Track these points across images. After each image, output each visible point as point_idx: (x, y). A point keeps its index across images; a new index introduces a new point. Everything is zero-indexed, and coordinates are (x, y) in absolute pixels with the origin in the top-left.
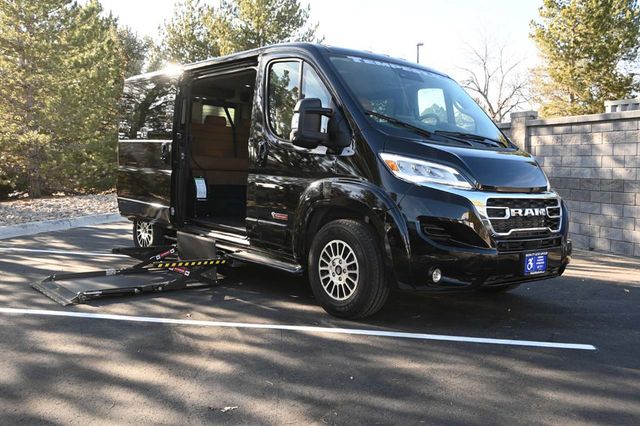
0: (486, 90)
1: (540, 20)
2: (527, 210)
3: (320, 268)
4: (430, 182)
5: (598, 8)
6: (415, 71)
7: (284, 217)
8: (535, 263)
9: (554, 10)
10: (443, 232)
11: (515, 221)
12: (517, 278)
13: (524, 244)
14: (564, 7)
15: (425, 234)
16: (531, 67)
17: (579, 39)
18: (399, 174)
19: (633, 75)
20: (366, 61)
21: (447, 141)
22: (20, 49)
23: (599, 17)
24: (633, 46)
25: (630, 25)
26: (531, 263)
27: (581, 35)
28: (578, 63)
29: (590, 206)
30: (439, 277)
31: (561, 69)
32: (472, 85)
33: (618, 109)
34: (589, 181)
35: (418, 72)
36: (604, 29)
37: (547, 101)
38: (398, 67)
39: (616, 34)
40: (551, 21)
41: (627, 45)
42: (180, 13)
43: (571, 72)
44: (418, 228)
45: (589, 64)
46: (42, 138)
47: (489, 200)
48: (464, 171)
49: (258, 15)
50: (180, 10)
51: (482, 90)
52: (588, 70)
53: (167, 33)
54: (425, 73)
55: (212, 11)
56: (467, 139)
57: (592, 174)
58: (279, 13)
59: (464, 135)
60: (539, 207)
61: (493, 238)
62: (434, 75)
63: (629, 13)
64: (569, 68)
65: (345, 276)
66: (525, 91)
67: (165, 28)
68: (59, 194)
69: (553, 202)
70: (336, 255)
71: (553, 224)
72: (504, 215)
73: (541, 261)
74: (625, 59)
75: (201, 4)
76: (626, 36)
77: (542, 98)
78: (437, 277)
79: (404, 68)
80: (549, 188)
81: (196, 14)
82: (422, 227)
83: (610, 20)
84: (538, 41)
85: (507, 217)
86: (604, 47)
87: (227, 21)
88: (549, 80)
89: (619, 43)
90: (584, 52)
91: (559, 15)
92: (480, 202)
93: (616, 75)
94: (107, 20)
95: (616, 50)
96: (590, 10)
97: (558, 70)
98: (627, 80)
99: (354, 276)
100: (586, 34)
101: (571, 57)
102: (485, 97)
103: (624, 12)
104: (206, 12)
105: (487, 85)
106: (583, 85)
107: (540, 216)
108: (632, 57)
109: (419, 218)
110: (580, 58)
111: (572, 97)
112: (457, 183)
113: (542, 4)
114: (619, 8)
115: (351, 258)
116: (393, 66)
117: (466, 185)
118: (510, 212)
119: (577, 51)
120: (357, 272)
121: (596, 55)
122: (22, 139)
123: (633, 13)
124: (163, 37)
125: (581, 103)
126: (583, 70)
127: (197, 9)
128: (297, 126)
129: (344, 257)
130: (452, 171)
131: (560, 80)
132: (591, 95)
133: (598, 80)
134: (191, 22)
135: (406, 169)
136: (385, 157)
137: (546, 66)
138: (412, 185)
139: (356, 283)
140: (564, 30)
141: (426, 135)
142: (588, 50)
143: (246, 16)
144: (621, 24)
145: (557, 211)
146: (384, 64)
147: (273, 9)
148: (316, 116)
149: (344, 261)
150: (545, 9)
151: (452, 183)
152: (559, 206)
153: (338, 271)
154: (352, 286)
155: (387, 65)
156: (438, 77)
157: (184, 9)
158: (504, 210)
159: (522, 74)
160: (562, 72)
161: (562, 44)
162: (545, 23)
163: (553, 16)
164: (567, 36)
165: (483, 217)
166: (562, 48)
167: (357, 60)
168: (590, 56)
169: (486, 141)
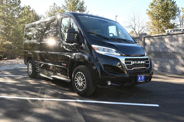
0: (135, 28)
1: (149, 9)
2: (138, 62)
3: (75, 81)
4: (107, 54)
5: (165, 5)
6: (106, 20)
7: (65, 65)
8: (141, 78)
9: (153, 6)
10: (111, 69)
11: (134, 65)
12: (136, 83)
13: (137, 72)
14: (156, 5)
15: (105, 70)
16: (147, 22)
17: (160, 14)
18: (97, 51)
19: (175, 23)
20: (90, 17)
21: (114, 41)
22: (4, 19)
23: (165, 8)
24: (174, 16)
25: (173, 10)
26: (140, 78)
27: (160, 13)
28: (160, 20)
29: (162, 59)
30: (110, 83)
31: (155, 22)
32: (131, 27)
33: (172, 32)
34: (161, 52)
35: (107, 20)
36: (167, 11)
37: (151, 31)
38: (100, 19)
39: (170, 12)
40: (152, 9)
41: (173, 15)
42: (51, 9)
43: (158, 23)
44: (103, 68)
45: (163, 21)
46: (10, 43)
47: (126, 59)
48: (118, 50)
49: (72, 9)
50: (51, 8)
51: (134, 28)
52: (162, 22)
53: (48, 14)
54: (109, 21)
55: (60, 8)
56: (121, 40)
57: (162, 50)
58: (78, 8)
59: (120, 39)
60: (142, 61)
61: (127, 71)
62: (112, 22)
63: (173, 7)
64: (157, 22)
65: (82, 83)
66: (145, 28)
67: (47, 13)
68: (17, 58)
69: (147, 59)
70: (79, 76)
71: (147, 66)
72: (131, 63)
73: (143, 78)
74: (172, 19)
75: (57, 6)
76: (172, 13)
77: (150, 30)
78: (109, 83)
79: (102, 19)
80: (146, 55)
81: (56, 9)
82: (104, 68)
83: (168, 9)
84: (149, 15)
85: (131, 64)
86: (167, 16)
87: (64, 10)
88: (152, 25)
89: (171, 15)
90: (161, 17)
91: (154, 8)
92: (123, 60)
93: (170, 24)
94: (32, 11)
95: (170, 17)
96: (163, 6)
97: (154, 23)
98: (173, 25)
99: (84, 83)
100: (162, 12)
101: (158, 19)
102: (135, 30)
103: (172, 7)
104: (58, 8)
105: (135, 27)
106: (161, 27)
107: (143, 64)
108: (174, 19)
109: (103, 65)
110: (160, 19)
111: (158, 30)
112: (116, 54)
113: (150, 5)
114: (171, 5)
115: (83, 78)
116: (99, 19)
117: (119, 54)
118: (132, 63)
119: (159, 17)
120: (85, 82)
121: (164, 18)
122: (4, 43)
123: (174, 7)
124: (47, 15)
125: (161, 31)
126: (161, 22)
127: (56, 7)
128: (67, 37)
129: (82, 77)
130: (114, 50)
131: (155, 25)
132: (163, 29)
133: (165, 25)
134: (54, 11)
135: (100, 50)
136: (93, 46)
137: (151, 21)
138: (102, 55)
139: (85, 85)
140: (156, 12)
141: (107, 39)
142: (162, 17)
143: (69, 9)
144: (171, 10)
145: (148, 62)
146: (96, 18)
147: (77, 7)
148: (73, 34)
149: (82, 78)
150: (150, 6)
151: (114, 54)
152: (149, 60)
153: (80, 82)
154: (84, 86)
155: (97, 18)
156: (113, 22)
157: (53, 8)
158: (131, 62)
159: (144, 24)
160: (155, 23)
161: (155, 15)
162: (150, 10)
163: (153, 8)
164: (156, 13)
165: (124, 64)
166: (155, 16)
167: (87, 17)
168: (163, 19)
169: (127, 41)
